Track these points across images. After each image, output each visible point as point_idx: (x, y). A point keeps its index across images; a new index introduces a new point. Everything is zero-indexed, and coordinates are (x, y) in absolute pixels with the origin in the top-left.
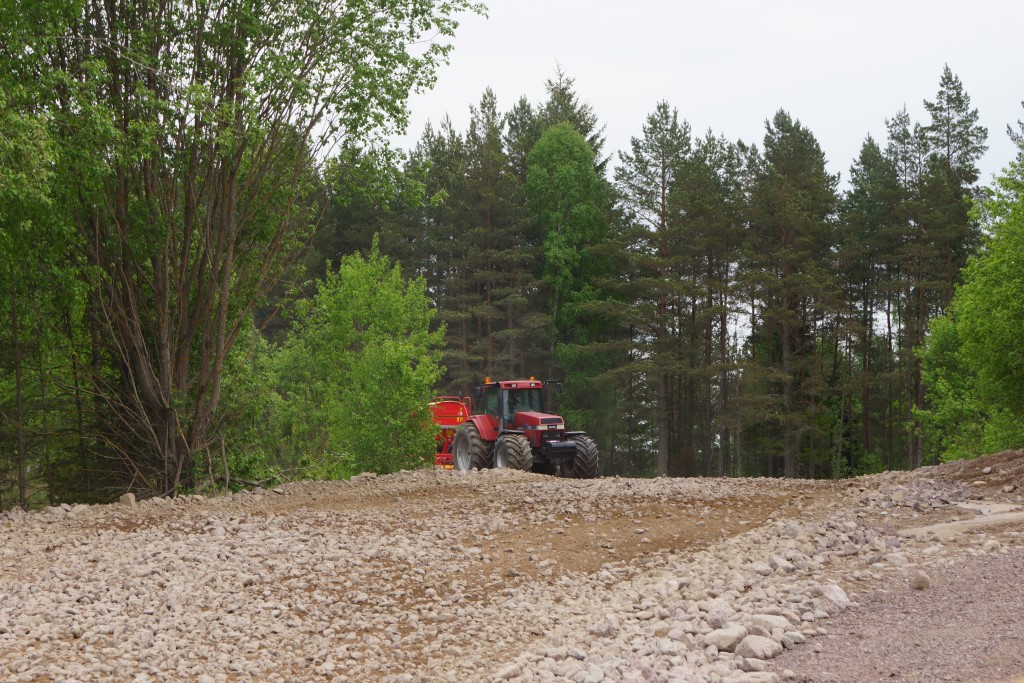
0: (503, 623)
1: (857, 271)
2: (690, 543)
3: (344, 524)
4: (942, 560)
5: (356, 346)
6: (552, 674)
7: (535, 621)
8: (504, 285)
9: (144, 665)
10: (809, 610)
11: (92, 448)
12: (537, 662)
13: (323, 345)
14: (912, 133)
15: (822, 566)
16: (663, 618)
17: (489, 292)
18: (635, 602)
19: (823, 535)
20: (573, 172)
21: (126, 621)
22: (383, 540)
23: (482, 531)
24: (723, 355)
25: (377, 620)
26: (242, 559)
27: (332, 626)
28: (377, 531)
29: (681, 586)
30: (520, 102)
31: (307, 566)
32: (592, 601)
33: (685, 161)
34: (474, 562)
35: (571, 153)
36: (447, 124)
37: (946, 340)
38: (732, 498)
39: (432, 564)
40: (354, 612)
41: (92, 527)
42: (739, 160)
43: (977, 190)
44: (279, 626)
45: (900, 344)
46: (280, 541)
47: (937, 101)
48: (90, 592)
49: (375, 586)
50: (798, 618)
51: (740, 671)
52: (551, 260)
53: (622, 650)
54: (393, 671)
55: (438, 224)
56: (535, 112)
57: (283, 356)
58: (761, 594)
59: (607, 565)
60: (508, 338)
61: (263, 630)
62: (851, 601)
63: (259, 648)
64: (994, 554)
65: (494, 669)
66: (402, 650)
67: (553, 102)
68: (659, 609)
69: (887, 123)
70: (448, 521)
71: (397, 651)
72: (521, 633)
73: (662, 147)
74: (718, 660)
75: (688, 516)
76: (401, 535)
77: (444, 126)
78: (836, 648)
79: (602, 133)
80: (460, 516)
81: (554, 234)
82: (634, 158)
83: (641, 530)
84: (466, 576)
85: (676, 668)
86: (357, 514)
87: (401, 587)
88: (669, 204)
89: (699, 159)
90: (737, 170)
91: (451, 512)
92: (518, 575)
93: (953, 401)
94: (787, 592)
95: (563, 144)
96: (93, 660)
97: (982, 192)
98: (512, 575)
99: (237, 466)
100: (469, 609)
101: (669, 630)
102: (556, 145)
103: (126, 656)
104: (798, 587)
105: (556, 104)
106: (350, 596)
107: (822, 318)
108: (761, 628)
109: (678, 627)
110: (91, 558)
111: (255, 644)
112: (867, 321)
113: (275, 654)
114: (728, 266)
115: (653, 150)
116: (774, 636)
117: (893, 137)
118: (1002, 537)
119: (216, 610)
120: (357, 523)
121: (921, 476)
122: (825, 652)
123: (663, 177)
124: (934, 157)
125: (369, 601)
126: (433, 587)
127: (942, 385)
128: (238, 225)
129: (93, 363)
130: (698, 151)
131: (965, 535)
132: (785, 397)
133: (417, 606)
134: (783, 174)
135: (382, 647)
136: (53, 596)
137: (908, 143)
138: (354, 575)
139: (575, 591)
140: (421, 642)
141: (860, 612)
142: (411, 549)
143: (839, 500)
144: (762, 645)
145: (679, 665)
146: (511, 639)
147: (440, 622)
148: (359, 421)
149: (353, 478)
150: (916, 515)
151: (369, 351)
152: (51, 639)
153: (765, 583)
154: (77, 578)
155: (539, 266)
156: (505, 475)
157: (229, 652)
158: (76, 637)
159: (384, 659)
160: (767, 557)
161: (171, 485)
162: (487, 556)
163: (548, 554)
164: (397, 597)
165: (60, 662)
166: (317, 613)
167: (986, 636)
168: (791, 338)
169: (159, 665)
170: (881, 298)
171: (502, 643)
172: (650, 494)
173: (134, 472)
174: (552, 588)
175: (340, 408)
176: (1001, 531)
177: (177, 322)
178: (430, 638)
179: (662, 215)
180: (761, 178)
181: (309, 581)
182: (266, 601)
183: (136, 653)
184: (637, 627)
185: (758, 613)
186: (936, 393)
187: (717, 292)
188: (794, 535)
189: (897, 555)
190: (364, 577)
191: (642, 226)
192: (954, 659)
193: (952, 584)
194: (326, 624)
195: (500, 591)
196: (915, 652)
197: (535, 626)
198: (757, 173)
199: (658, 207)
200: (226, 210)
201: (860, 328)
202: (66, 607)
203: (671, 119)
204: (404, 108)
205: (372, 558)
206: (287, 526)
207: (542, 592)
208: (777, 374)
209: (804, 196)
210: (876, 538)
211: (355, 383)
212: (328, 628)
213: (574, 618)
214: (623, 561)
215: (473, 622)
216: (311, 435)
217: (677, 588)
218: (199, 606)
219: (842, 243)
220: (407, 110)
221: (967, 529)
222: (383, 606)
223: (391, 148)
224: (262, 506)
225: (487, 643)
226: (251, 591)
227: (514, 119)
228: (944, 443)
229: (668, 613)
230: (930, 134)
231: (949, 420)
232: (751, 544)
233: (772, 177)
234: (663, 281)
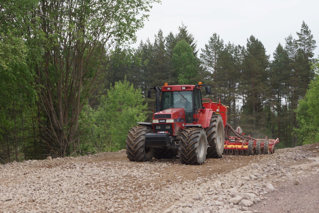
0: (166, 196)
1: (276, 85)
2: (224, 171)
3: (117, 165)
4: (303, 176)
5: (120, 110)
6: (182, 212)
7: (176, 195)
9: (55, 210)
10: (262, 192)
11: (38, 142)
12: (177, 208)
13: (110, 110)
14: (293, 42)
15: (266, 178)
16: (216, 194)
18: (207, 189)
19: (266, 168)
20: (186, 55)
21: (49, 196)
22: (129, 170)
23: (159, 168)
24: (234, 112)
25: (127, 195)
26: (85, 177)
28: (127, 167)
29: (222, 184)
30: (170, 33)
31: (105, 179)
32: (194, 189)
33: (222, 52)
34: (157, 177)
35: (186, 49)
36: (148, 41)
37: (304, 107)
38: (237, 156)
39: (144, 178)
40: (120, 193)
41: (38, 167)
42: (239, 51)
43: (313, 60)
44: (97, 198)
45: (289, 108)
46: (97, 171)
47: (301, 32)
48: (38, 187)
49: (126, 185)
50: (258, 194)
51: (240, 211)
52: (180, 83)
53: (203, 204)
54: (132, 211)
55: (145, 72)
56: (175, 37)
57: (97, 114)
58: (247, 187)
59: (199, 178)
61: (92, 199)
62: (275, 189)
63: (90, 204)
65: (164, 210)
66: (135, 205)
67: (180, 33)
68: (215, 191)
69: (285, 39)
70: (149, 164)
71: (134, 205)
72: (172, 199)
73: (215, 47)
74: (234, 207)
75: (224, 162)
76: (134, 169)
77: (147, 41)
78: (270, 203)
79: (196, 43)
80: (153, 162)
81: (180, 75)
82: (206, 51)
83: (209, 167)
84: (155, 182)
85: (220, 210)
86: (121, 162)
87: (134, 185)
88: (217, 65)
89: (226, 51)
90: (238, 54)
91: (150, 162)
92: (171, 181)
93: (306, 126)
94: (255, 186)
95: (183, 46)
96: (39, 208)
97: (315, 60)
98: (169, 181)
99: (83, 147)
100: (156, 192)
101: (218, 198)
102: (181, 47)
103: (49, 207)
104: (258, 184)
106: (119, 188)
107: (265, 100)
108: (247, 197)
109: (221, 197)
110: (38, 177)
111: (89, 203)
112: (279, 101)
113: (95, 206)
114: (235, 84)
115: (212, 48)
116: (251, 200)
117: (287, 43)
119: (77, 192)
120: (121, 165)
121: (296, 149)
122: (267, 205)
123: (215, 56)
124: (299, 50)
125: (125, 189)
126: (145, 185)
127: (303, 121)
128: (83, 73)
129: (38, 116)
130: (226, 48)
131: (310, 168)
132: (254, 125)
133: (140, 191)
134: (253, 55)
135: (129, 204)
136: (26, 188)
137: (292, 45)
138: (120, 181)
139: (188, 186)
140: (141, 202)
141: (278, 192)
142: (138, 173)
143: (271, 157)
144: (247, 202)
146: (169, 201)
147: (147, 196)
148: (121, 133)
149: (119, 151)
150: (295, 162)
151: (124, 111)
152: (26, 202)
153: (248, 183)
154: (34, 183)
157: (81, 206)
158: (34, 201)
159: (129, 208)
160: (248, 175)
161: (63, 154)
162: (161, 175)
163: (180, 174)
164: (133, 188)
165: (29, 209)
166: (108, 193)
168: (255, 107)
169: (59, 210)
170: (284, 94)
171: (166, 202)
173: (51, 150)
174: (182, 185)
175: (115, 129)
177: (64, 103)
178: (143, 201)
179: (215, 68)
180: (245, 56)
181: (106, 183)
182: (92, 190)
183: (52, 206)
184: (208, 197)
185: (246, 192)
186: (301, 123)
187: (232, 93)
188: (257, 168)
189: (289, 174)
190: (123, 182)
191: (209, 72)
192: (307, 207)
193: (306, 183)
194: (111, 197)
195: (165, 186)
196: (295, 204)
197: (176, 197)
198: (244, 55)
199: (214, 66)
200: (79, 68)
201: (277, 103)
202: (30, 192)
203: (217, 38)
204: (135, 35)
205: (125, 176)
206: (99, 166)
207: (178, 186)
208: (251, 118)
209: (259, 62)
210: (283, 169)
211: (119, 121)
212: (112, 198)
213: (188, 194)
214: (204, 177)
215: (157, 196)
216: (106, 138)
217: (220, 185)
218: (72, 191)
219: (271, 77)
220: (136, 36)
221: (311, 166)
222: (129, 191)
223: (131, 48)
224: (91, 160)
225: (161, 202)
226: (88, 187)
227: (168, 39)
228: (303, 139)
229: (218, 193)
230: (298, 42)
231: (305, 132)
232: (243, 171)
233: (249, 56)
234: (215, 89)
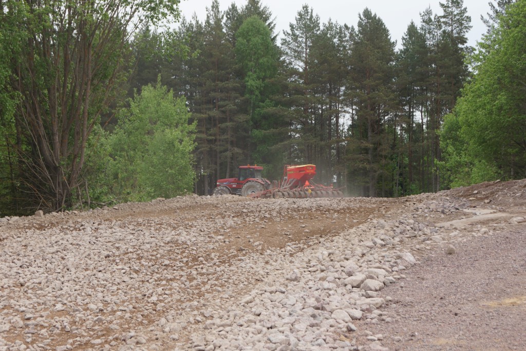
0: (241, 274)
1: (405, 91)
2: (329, 232)
3: (152, 225)
4: (460, 239)
5: (150, 133)
6: (269, 301)
7: (257, 274)
8: (225, 100)
9: (59, 299)
10: (396, 266)
11: (18, 187)
12: (261, 294)
13: (134, 132)
14: (433, 19)
15: (399, 243)
16: (322, 271)
17: (217, 104)
18: (307, 263)
19: (398, 227)
20: (260, 41)
21: (47, 277)
22: (173, 233)
23: (223, 227)
24: (337, 134)
25: (175, 274)
26: (102, 244)
27: (153, 278)
28: (169, 228)
29: (329, 254)
30: (232, 5)
31: (136, 247)
32: (285, 263)
33: (317, 35)
34: (221, 244)
35: (259, 31)
36: (195, 17)
37: (452, 125)
38: (348, 208)
39: (199, 245)
40: (163, 270)
41: (22, 228)
42: (345, 34)
43: (467, 48)
44: (126, 278)
45: (427, 128)
46: (120, 234)
47: (446, 3)
48: (26, 262)
49: (172, 256)
50: (390, 270)
51: (364, 297)
52: (249, 87)
53: (303, 288)
54: (187, 300)
55: (190, 69)
56: (240, 11)
57: (113, 138)
58: (371, 258)
59: (289, 244)
60: (227, 127)
61: (118, 280)
62: (416, 261)
63: (117, 290)
64: (486, 235)
65: (239, 298)
66: (191, 290)
67: (249, 5)
68: (319, 266)
69: (421, 14)
70: (205, 222)
71: (188, 290)
72: (250, 280)
73: (305, 28)
74: (352, 292)
75: (327, 218)
76: (181, 230)
77: (193, 18)
78: (411, 285)
79: (274, 21)
80: (211, 220)
81: (250, 73)
82: (291, 34)
83: (304, 226)
84: (218, 251)
85: (332, 296)
86: (158, 219)
87: (185, 257)
88: (309, 57)
89: (324, 33)
90: (344, 39)
91: (206, 218)
92: (244, 250)
93: (456, 157)
94: (384, 257)
95: (255, 27)
96: (33, 297)
97: (469, 49)
98: (241, 250)
99: (93, 196)
100: (222, 268)
101: (327, 277)
102: (251, 27)
103: (49, 295)
104: (390, 254)
105: (250, 6)
106: (160, 262)
107: (388, 115)
108: (373, 275)
109: (331, 276)
110: (24, 244)
111: (115, 288)
112: (410, 116)
113: (126, 293)
114: (339, 89)
115: (301, 29)
116: (380, 279)
117: (424, 21)
118: (489, 227)
119: (93, 270)
120: (159, 224)
121: (442, 196)
122: (406, 287)
123: (306, 43)
124: (444, 32)
125: (170, 265)
126: (202, 256)
127: (450, 149)
128: (93, 71)
129: (17, 143)
130: (324, 30)
131: (470, 226)
132: (370, 156)
133: (195, 267)
134: (368, 41)
135: (180, 288)
136: (7, 264)
137: (431, 25)
138: (161, 251)
139: (275, 258)
140: (200, 285)
141: (421, 266)
142: (188, 237)
143: (404, 208)
144: (374, 284)
145: (333, 295)
146: (246, 283)
147: (208, 274)
148: (153, 171)
149: (153, 200)
150: (443, 216)
151: (157, 135)
152: (9, 286)
153: (372, 252)
154: (18, 255)
155: (242, 90)
156: (230, 198)
157: (102, 292)
158: (22, 285)
159: (182, 294)
160: (370, 239)
161: (60, 206)
162: (227, 240)
163: (257, 239)
164: (184, 262)
165: (16, 299)
166: (145, 271)
167: (487, 278)
168: (372, 126)
169: (67, 299)
170: (418, 104)
171: (242, 285)
172: (306, 207)
173: (41, 199)
174: (263, 256)
175: (143, 165)
176: (487, 223)
177: (61, 122)
178: (204, 283)
179: (306, 63)
180: (356, 43)
181: (138, 255)
182: (117, 266)
183: (54, 293)
184: (310, 276)
185: (370, 268)
186: (447, 153)
187: (334, 103)
188: (383, 227)
189: (437, 237)
190: (166, 252)
191: (296, 69)
192: (472, 290)
193: (466, 251)
194: (150, 277)
195: (236, 258)
196: (451, 286)
197: (257, 276)
198: (354, 40)
199: (304, 59)
200: (86, 63)
201: (407, 120)
202: (15, 270)
203: (309, 13)
204: (178, 9)
205: (168, 243)
206: (123, 226)
207: (258, 258)
208: (365, 144)
209: (378, 52)
210: (425, 228)
211: (150, 151)
212: (151, 279)
213: (277, 272)
214: (297, 242)
215: (225, 275)
216: (128, 179)
217: (327, 255)
218: (83, 268)
219: (398, 77)
220: (180, 10)
221: (470, 223)
222: (178, 267)
223: (171, 30)
224: (108, 216)
225: (234, 285)
226: (109, 260)
227: (229, 14)
228: (452, 178)
229: (325, 268)
230: (442, 20)
231: (454, 166)
232: (362, 232)
233: (361, 43)
234: (307, 97)
